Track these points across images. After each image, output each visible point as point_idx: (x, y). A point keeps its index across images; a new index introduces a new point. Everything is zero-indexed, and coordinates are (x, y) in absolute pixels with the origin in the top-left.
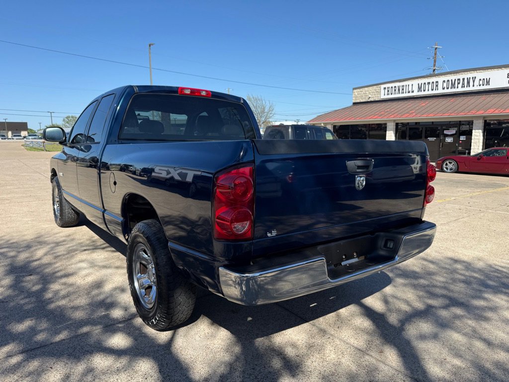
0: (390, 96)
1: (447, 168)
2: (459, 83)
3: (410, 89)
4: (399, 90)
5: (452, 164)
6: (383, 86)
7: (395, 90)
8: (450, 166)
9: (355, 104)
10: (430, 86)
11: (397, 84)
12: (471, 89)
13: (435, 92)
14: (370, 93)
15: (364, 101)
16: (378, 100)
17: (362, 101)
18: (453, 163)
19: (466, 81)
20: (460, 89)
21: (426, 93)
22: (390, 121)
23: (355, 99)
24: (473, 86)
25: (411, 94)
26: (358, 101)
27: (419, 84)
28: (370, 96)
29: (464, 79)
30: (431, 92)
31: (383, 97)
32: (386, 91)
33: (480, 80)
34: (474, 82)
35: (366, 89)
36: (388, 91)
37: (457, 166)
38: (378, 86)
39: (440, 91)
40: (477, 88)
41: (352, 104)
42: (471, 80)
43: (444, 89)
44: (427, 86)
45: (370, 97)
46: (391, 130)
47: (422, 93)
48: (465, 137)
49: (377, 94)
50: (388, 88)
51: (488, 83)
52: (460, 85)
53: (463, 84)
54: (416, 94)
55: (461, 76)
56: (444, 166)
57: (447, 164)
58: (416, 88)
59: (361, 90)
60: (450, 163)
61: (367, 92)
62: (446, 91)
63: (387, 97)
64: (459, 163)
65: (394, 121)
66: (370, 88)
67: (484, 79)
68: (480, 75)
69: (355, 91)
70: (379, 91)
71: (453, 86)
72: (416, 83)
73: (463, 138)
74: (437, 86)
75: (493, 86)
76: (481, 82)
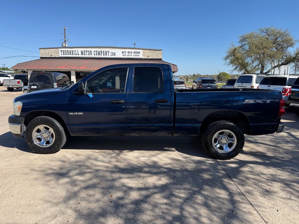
0: (65, 56)
2: (102, 53)
3: (77, 53)
4: (70, 53)
6: (60, 50)
7: (68, 53)
9: (41, 58)
10: (88, 52)
11: (69, 49)
12: (107, 56)
13: (90, 56)
14: (52, 52)
16: (58, 57)
17: (47, 57)
19: (105, 52)
20: (102, 56)
21: (86, 56)
22: (73, 70)
24: (108, 55)
25: (77, 56)
27: (81, 51)
28: (52, 54)
29: (104, 51)
30: (88, 56)
31: (60, 56)
32: (62, 52)
33: (111, 53)
34: (108, 53)
35: (49, 50)
36: (64, 53)
38: (57, 49)
39: (93, 56)
40: (110, 56)
42: (107, 52)
43: (95, 55)
44: (86, 52)
46: (74, 75)
47: (83, 56)
49: (57, 54)
50: (64, 51)
51: (115, 55)
52: (102, 54)
53: (104, 54)
54: (80, 56)
55: (103, 50)
58: (80, 53)
59: (45, 50)
61: (50, 52)
62: (96, 56)
63: (63, 56)
65: (75, 70)
66: (52, 50)
67: (113, 53)
68: (111, 50)
69: (41, 50)
70: (58, 52)
71: (99, 54)
72: (80, 50)
74: (91, 53)
75: (117, 56)
76: (112, 54)
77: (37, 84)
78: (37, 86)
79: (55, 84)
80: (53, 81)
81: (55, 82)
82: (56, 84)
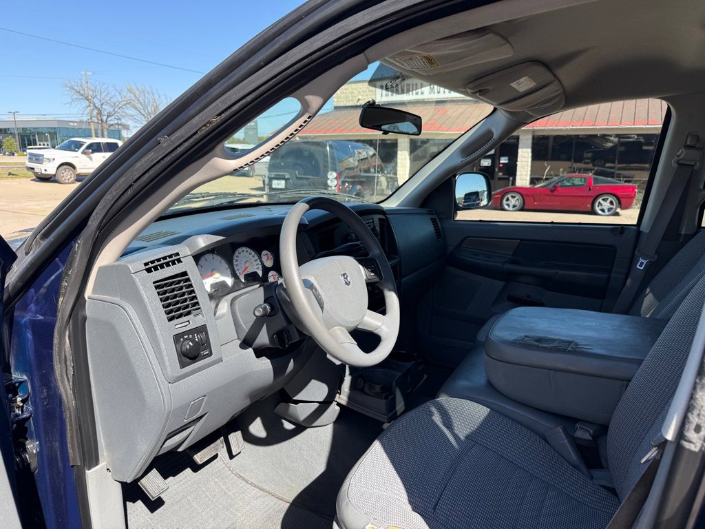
0: (391, 99)
1: (508, 205)
3: (419, 90)
4: (402, 90)
5: (516, 199)
6: (379, 82)
7: (397, 90)
8: (513, 202)
9: (337, 108)
11: (400, 82)
14: (359, 92)
15: (350, 105)
17: (348, 105)
18: (517, 197)
21: (442, 96)
23: (338, 101)
25: (420, 97)
26: (342, 104)
28: (360, 97)
30: (447, 96)
35: (354, 85)
37: (522, 201)
38: (372, 83)
41: (333, 108)
45: (359, 100)
47: (435, 96)
48: (507, 158)
49: (371, 95)
54: (426, 96)
56: (505, 202)
57: (508, 199)
58: (426, 89)
60: (513, 197)
61: (356, 92)
64: (525, 198)
66: (360, 85)
70: (373, 90)
73: (504, 160)
77: (284, 175)
78: (286, 180)
79: (332, 175)
80: (326, 166)
81: (331, 170)
82: (335, 174)
